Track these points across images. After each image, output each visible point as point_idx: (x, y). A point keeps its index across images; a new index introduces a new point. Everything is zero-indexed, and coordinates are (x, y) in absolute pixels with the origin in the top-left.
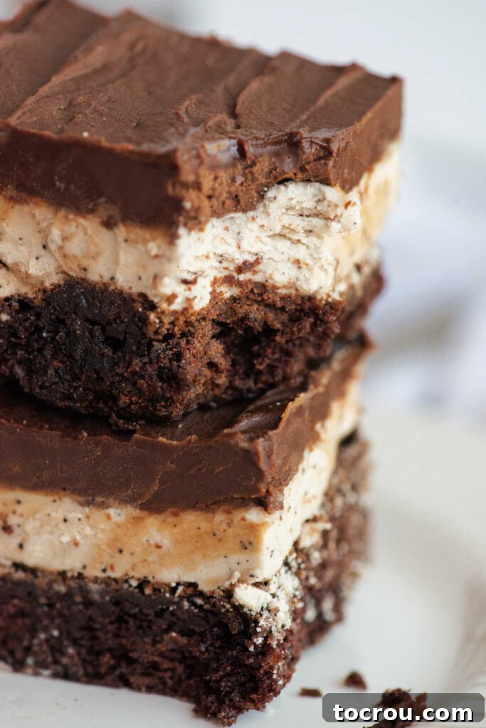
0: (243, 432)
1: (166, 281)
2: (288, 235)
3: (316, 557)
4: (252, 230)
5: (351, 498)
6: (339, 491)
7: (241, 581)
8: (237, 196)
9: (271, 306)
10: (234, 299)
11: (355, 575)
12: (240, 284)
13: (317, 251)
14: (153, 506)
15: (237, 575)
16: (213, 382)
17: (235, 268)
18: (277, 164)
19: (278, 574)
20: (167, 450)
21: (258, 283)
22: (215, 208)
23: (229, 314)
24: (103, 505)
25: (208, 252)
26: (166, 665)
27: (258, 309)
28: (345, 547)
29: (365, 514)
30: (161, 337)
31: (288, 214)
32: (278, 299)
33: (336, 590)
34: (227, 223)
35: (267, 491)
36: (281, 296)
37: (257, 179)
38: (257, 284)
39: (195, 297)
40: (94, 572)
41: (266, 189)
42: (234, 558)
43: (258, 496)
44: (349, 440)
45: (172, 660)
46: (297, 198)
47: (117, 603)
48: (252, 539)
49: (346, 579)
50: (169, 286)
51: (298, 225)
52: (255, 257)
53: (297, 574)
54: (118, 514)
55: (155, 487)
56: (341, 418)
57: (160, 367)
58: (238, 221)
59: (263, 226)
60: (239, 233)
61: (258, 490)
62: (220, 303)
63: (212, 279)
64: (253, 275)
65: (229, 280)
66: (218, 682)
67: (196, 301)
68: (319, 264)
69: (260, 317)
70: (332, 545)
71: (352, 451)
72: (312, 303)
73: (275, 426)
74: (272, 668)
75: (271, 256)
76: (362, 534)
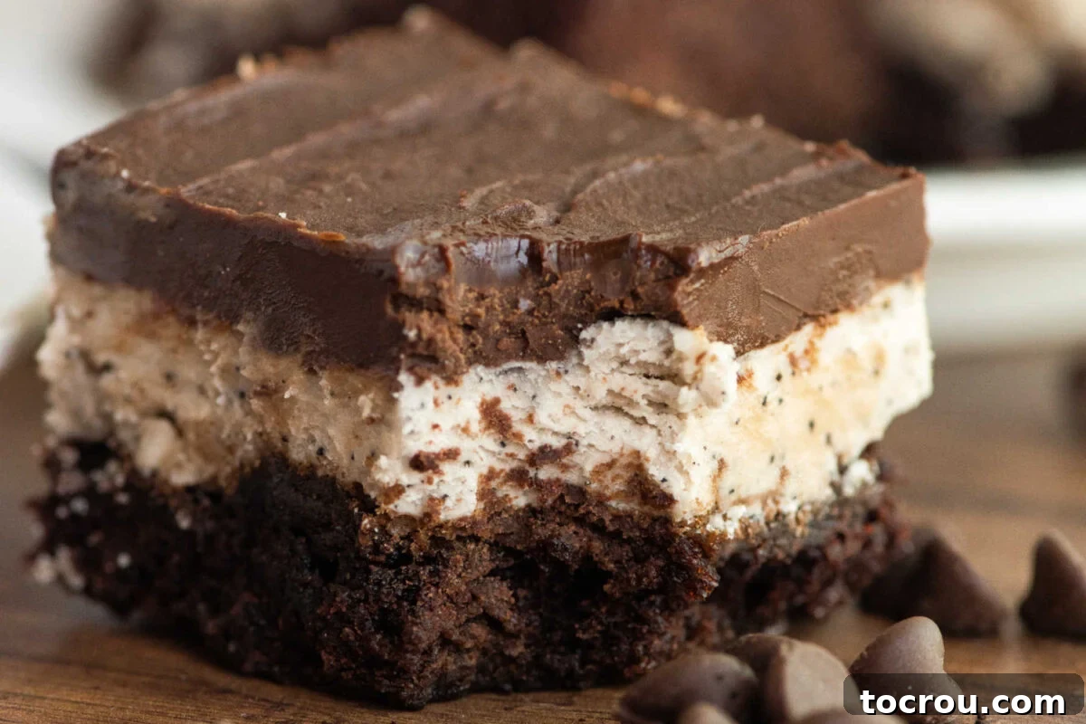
1: (383, 461)
2: (626, 409)
4: (559, 395)
8: (523, 332)
9: (599, 528)
10: (531, 511)
12: (538, 485)
13: (673, 438)
16: (502, 654)
17: (527, 456)
18: (593, 284)
21: (572, 485)
22: (479, 346)
23: (523, 535)
25: (468, 422)
27: (575, 533)
30: (382, 558)
31: (623, 373)
32: (607, 518)
34: (513, 378)
36: (615, 512)
37: (558, 306)
38: (569, 488)
39: (445, 496)
41: (580, 326)
46: (632, 344)
50: (390, 470)
51: (635, 392)
52: (564, 442)
57: (382, 609)
58: (532, 376)
59: (578, 388)
60: (534, 397)
62: (505, 515)
63: (485, 471)
64: (563, 472)
65: (518, 477)
67: (449, 503)
68: (676, 462)
69: (577, 545)
72: (667, 529)
75: (593, 442)
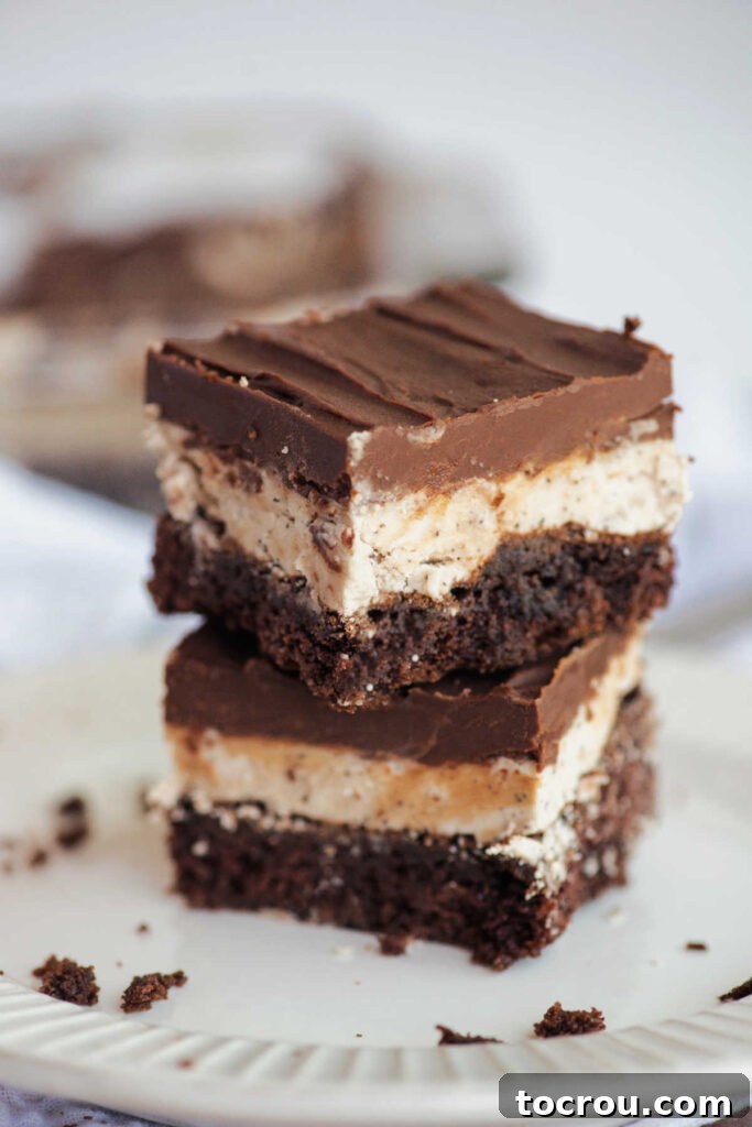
0: (516, 688)
3: (593, 811)
5: (634, 754)
6: (619, 746)
7: (515, 833)
11: (637, 831)
14: (431, 759)
15: (512, 826)
19: (553, 825)
20: (443, 704)
24: (383, 759)
26: (446, 915)
28: (627, 803)
29: (650, 771)
33: (618, 844)
35: (540, 746)
40: (375, 824)
42: (509, 810)
43: (531, 749)
44: (632, 696)
45: (450, 910)
47: (396, 853)
48: (526, 792)
49: (628, 833)
53: (574, 826)
54: (397, 767)
55: (433, 742)
56: (622, 672)
61: (531, 744)
66: (494, 930)
70: (612, 800)
71: (635, 707)
73: (547, 680)
74: (545, 917)
76: (647, 789)
